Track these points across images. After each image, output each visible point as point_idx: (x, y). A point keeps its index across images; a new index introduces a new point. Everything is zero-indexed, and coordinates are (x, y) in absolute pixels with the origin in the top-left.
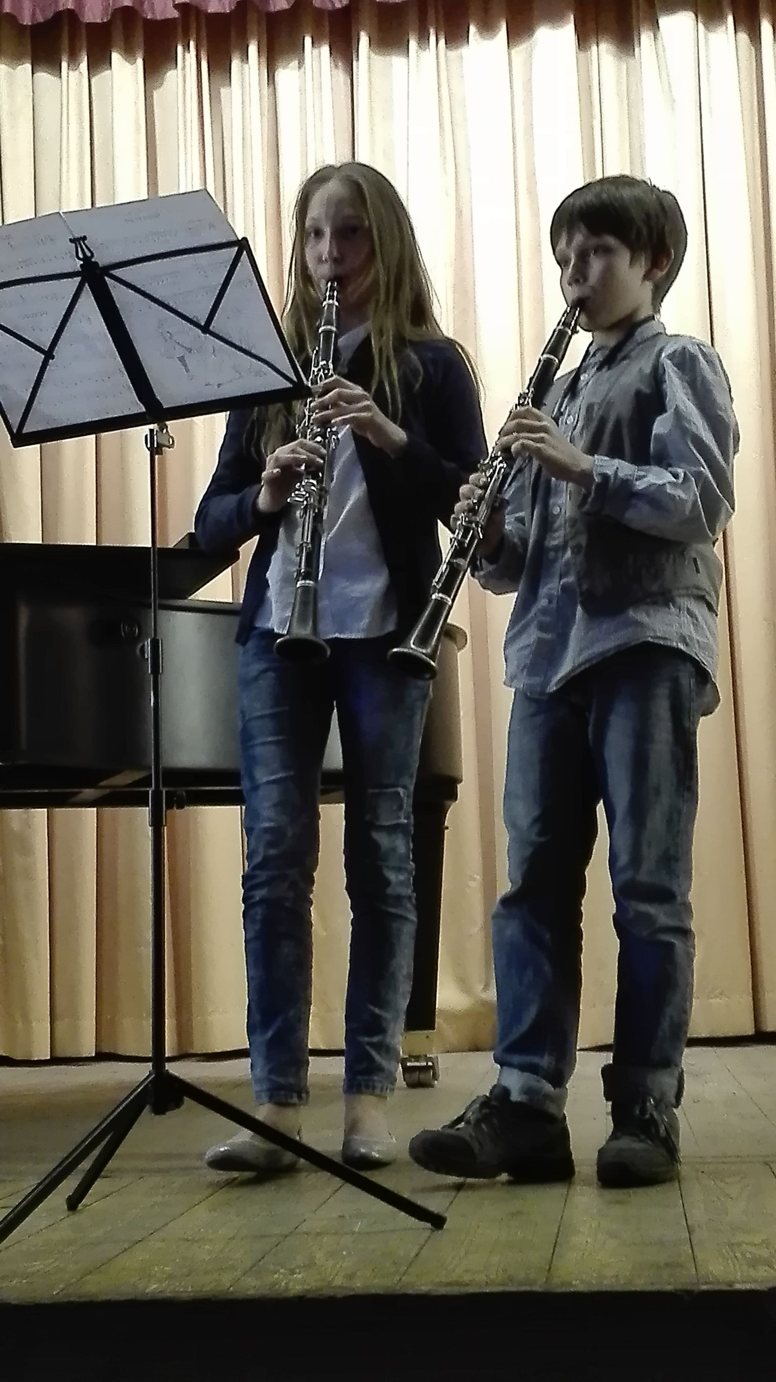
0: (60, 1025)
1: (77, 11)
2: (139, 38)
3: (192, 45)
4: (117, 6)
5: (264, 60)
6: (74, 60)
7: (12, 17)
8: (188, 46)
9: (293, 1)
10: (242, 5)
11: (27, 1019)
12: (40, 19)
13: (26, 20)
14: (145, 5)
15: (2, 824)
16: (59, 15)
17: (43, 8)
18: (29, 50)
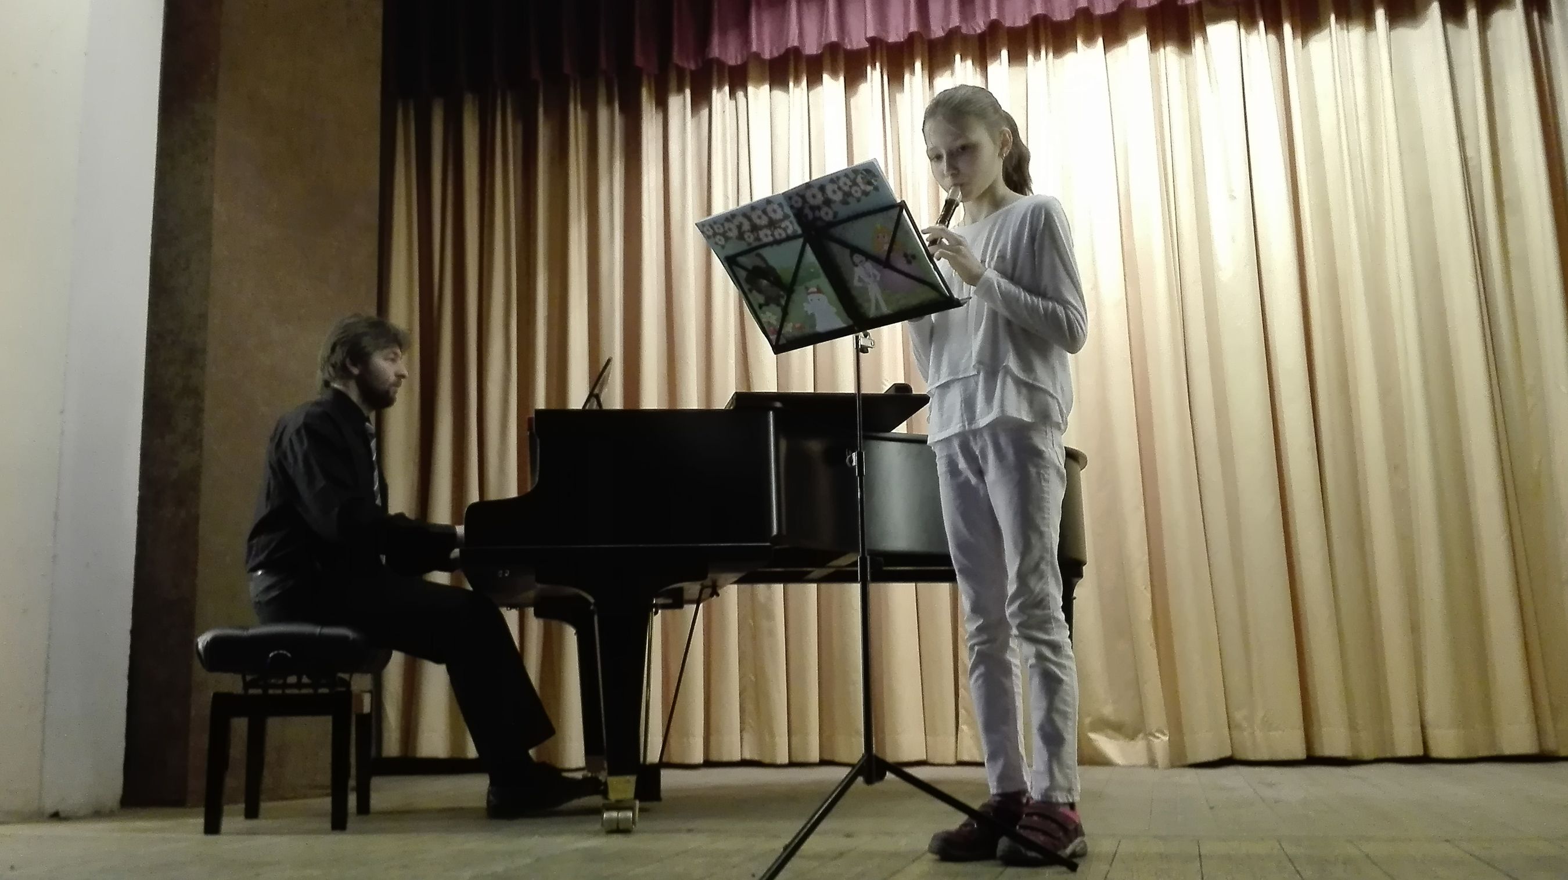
0: (795, 740)
3: (878, 65)
4: (828, 41)
5: (926, 73)
6: (797, 81)
7: (757, 56)
8: (875, 65)
9: (947, 29)
10: (911, 37)
11: (772, 735)
12: (776, 54)
13: (767, 56)
14: (846, 41)
15: (753, 596)
16: (788, 51)
17: (778, 49)
18: (767, 74)
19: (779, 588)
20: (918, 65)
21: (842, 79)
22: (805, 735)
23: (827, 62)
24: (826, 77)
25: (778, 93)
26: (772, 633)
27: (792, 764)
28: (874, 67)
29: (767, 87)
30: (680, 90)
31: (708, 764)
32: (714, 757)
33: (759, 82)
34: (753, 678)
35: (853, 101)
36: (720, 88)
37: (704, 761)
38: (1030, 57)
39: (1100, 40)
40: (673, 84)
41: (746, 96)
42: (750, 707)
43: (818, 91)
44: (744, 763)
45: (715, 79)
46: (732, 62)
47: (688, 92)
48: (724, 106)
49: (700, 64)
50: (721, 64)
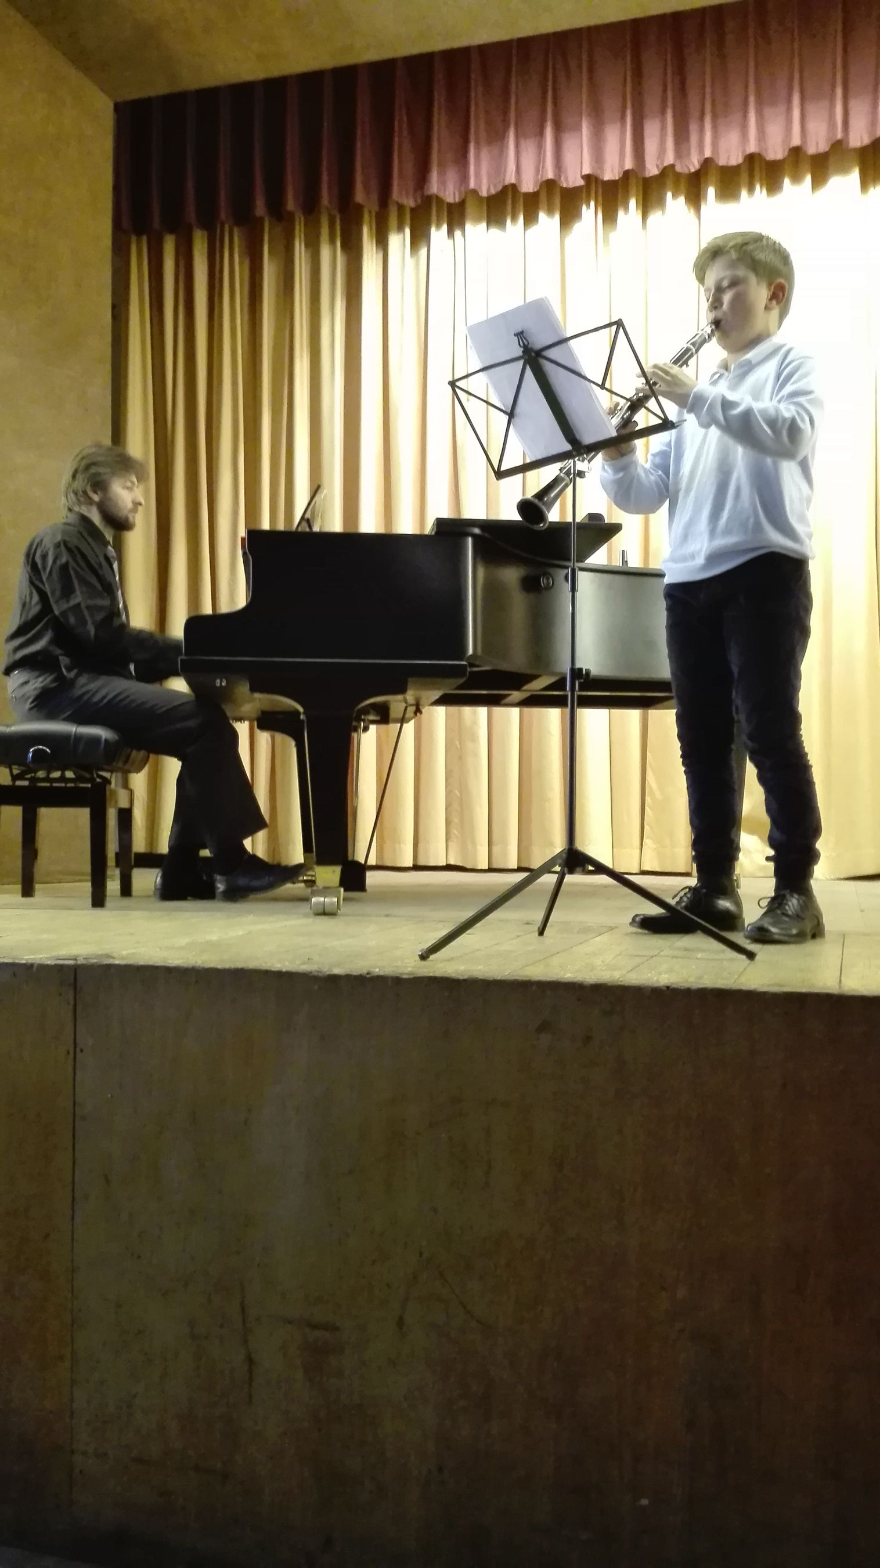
0: (496, 849)
1: (517, 185)
2: (557, 201)
4: (545, 179)
5: (640, 210)
6: (514, 218)
7: (475, 192)
8: (590, 204)
9: (661, 167)
10: (627, 174)
11: (474, 844)
12: (493, 192)
13: (484, 193)
14: (562, 178)
15: (460, 718)
16: (505, 188)
17: (495, 186)
18: (485, 212)
19: (483, 711)
21: (557, 217)
22: (505, 842)
23: (543, 200)
25: (495, 232)
26: (476, 754)
27: (491, 870)
28: (588, 206)
29: (484, 225)
30: (400, 229)
31: (416, 868)
32: (422, 862)
33: (477, 220)
34: (458, 794)
35: (568, 239)
36: (438, 226)
37: (413, 864)
38: (744, 193)
39: (808, 178)
40: (393, 221)
41: (464, 235)
42: (456, 820)
43: (534, 229)
44: (449, 868)
45: (434, 217)
46: (450, 199)
47: (408, 231)
48: (442, 245)
49: (419, 201)
50: (439, 200)
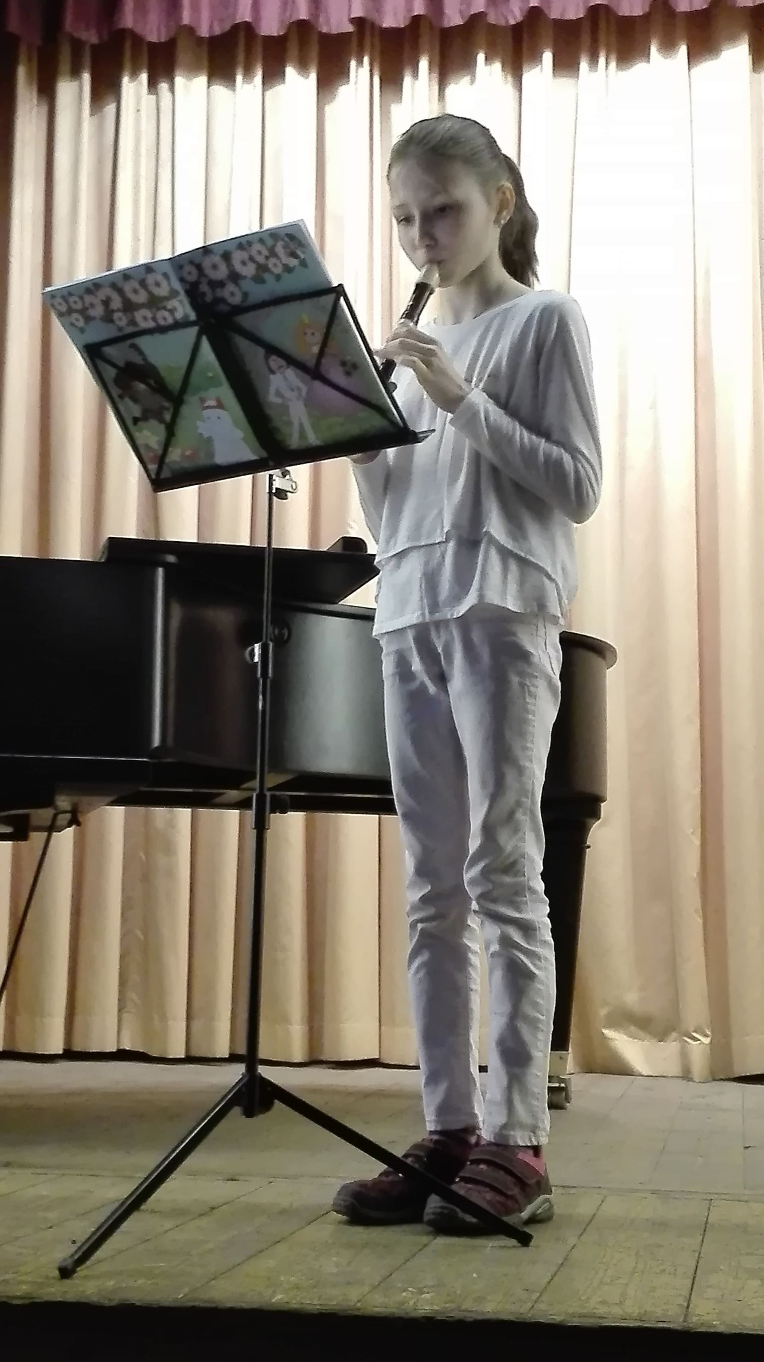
0: (196, 1025)
1: (253, 24)
2: (314, 52)
3: (366, 60)
4: (293, 19)
5: (435, 76)
6: (248, 73)
7: (191, 30)
8: (362, 61)
9: (467, 16)
10: (416, 20)
11: (164, 1018)
12: (217, 31)
13: (204, 32)
14: (321, 19)
15: (147, 822)
16: (236, 28)
17: (221, 21)
18: (205, 63)
19: (184, 814)
20: (424, 64)
21: (313, 76)
22: (211, 1018)
23: (293, 48)
24: (290, 71)
25: (220, 90)
26: (171, 874)
27: (190, 1059)
28: (360, 62)
29: (203, 79)
30: (75, 73)
31: (70, 1055)
32: (78, 1047)
33: (193, 70)
34: (142, 937)
35: (329, 109)
36: (134, 75)
37: (64, 1050)
38: (584, 65)
39: (683, 50)
40: (65, 64)
41: (172, 89)
42: (134, 977)
43: (278, 91)
44: (122, 1055)
45: (128, 64)
46: (153, 38)
47: (86, 77)
48: (138, 103)
49: (106, 37)
50: (137, 40)
